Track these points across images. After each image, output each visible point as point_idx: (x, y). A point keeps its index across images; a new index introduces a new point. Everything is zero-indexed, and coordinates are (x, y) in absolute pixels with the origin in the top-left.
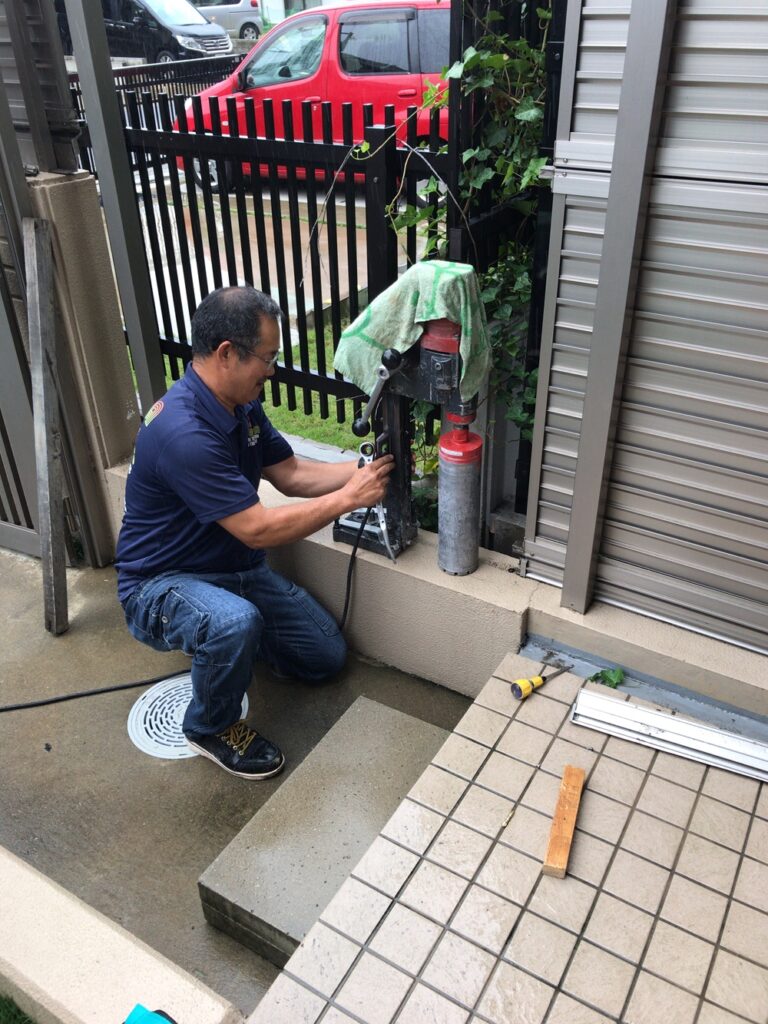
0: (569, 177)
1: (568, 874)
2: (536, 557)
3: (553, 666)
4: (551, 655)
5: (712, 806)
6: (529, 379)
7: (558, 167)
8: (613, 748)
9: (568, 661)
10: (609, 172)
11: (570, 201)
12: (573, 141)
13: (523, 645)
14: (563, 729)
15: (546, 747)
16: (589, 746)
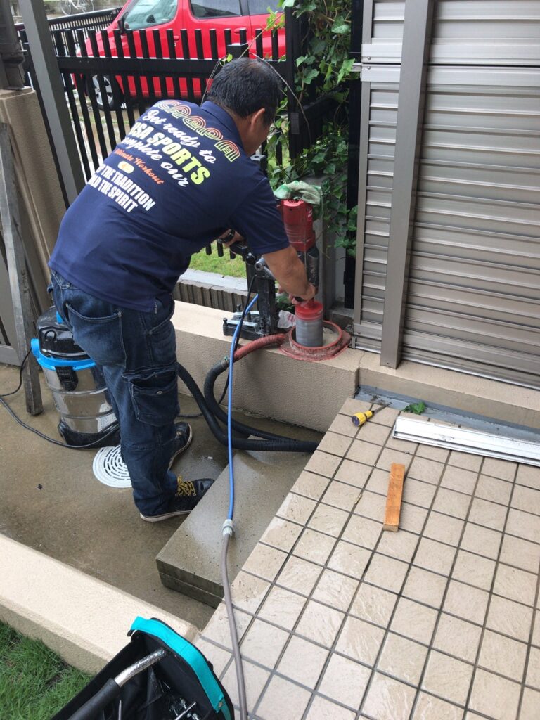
0: (372, 69)
1: (399, 529)
2: (361, 335)
3: (378, 404)
4: (375, 398)
5: (488, 481)
6: (350, 214)
7: (364, 63)
8: (422, 451)
9: (387, 401)
10: (400, 64)
11: (373, 86)
12: (374, 44)
13: (357, 393)
14: (388, 442)
15: (378, 454)
16: (407, 451)
